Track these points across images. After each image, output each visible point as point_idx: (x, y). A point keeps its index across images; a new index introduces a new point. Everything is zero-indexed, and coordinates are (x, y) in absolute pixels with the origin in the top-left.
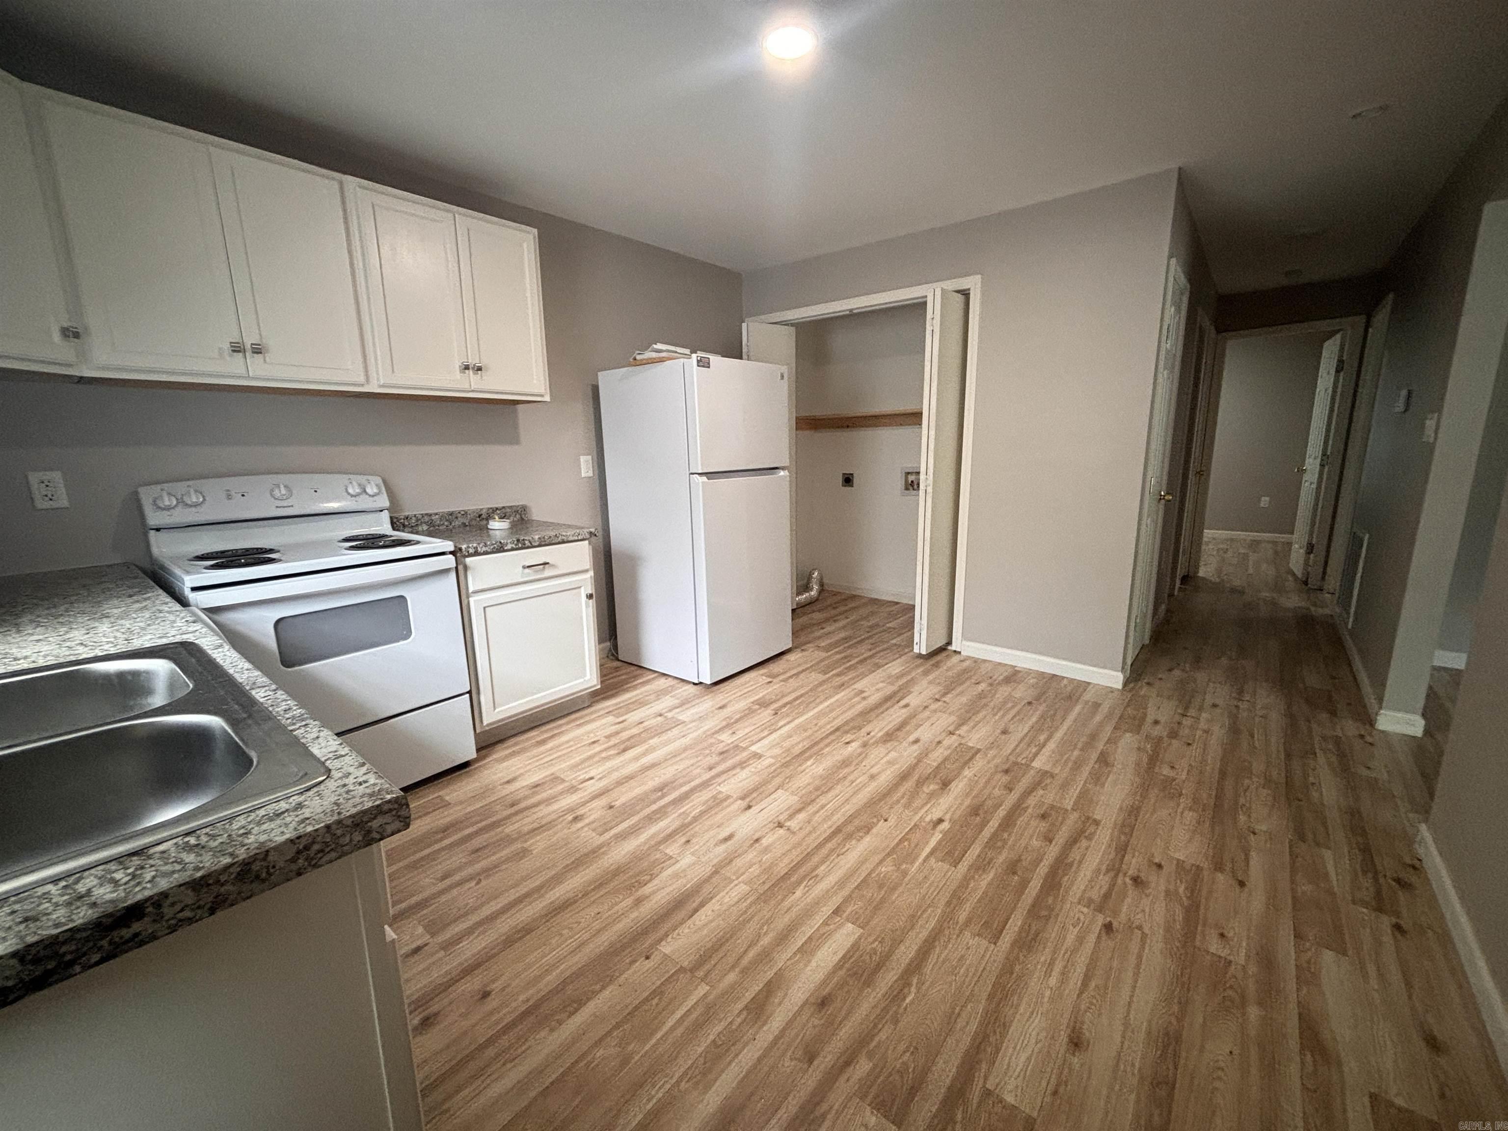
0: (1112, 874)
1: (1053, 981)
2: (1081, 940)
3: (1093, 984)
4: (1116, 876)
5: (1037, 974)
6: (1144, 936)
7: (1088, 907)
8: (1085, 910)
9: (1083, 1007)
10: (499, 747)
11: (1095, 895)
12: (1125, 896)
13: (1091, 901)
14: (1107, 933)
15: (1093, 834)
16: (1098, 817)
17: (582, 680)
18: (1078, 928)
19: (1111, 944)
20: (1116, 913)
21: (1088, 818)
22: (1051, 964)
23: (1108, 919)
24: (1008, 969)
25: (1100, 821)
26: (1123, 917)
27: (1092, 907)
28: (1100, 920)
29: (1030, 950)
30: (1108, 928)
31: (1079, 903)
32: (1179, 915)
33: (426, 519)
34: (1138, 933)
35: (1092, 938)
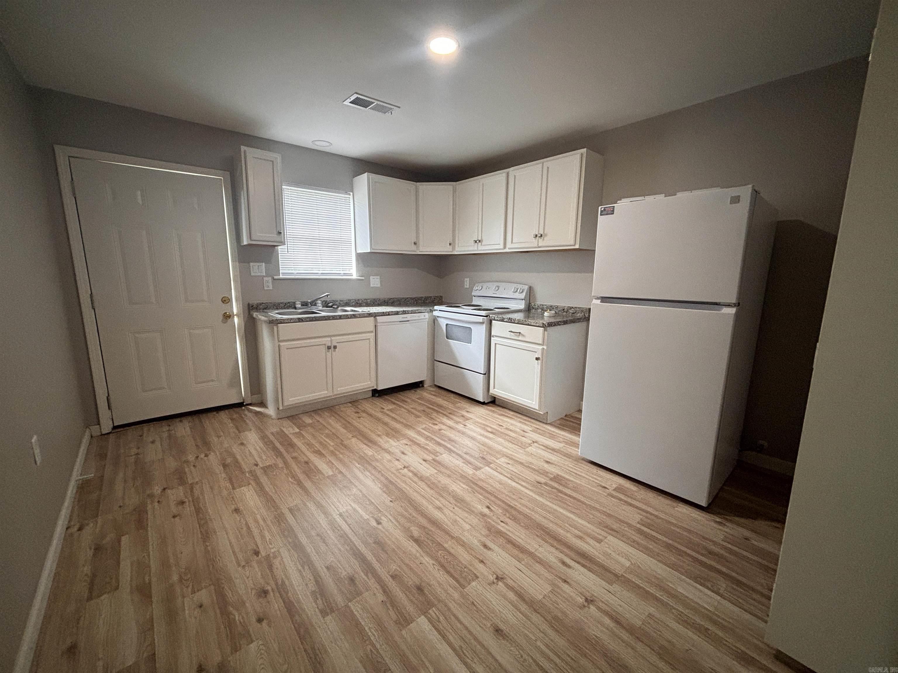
0: (280, 582)
1: (258, 517)
2: (263, 537)
3: (245, 529)
4: (277, 584)
5: (265, 514)
6: (239, 565)
7: (274, 553)
8: (272, 551)
9: (242, 519)
10: (501, 409)
11: (276, 563)
12: (263, 577)
13: (275, 557)
14: (255, 550)
15: (316, 600)
16: (329, 618)
17: (531, 402)
18: (268, 540)
19: (250, 548)
20: (259, 563)
21: (332, 611)
22: (264, 520)
23: (260, 556)
24: (276, 507)
25: (324, 617)
26: (254, 564)
27: (271, 555)
28: (263, 553)
29: (276, 518)
30: (257, 553)
31: (278, 551)
32: (229, 594)
33: (541, 307)
34: (243, 563)
35: (259, 542)
